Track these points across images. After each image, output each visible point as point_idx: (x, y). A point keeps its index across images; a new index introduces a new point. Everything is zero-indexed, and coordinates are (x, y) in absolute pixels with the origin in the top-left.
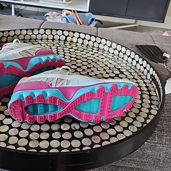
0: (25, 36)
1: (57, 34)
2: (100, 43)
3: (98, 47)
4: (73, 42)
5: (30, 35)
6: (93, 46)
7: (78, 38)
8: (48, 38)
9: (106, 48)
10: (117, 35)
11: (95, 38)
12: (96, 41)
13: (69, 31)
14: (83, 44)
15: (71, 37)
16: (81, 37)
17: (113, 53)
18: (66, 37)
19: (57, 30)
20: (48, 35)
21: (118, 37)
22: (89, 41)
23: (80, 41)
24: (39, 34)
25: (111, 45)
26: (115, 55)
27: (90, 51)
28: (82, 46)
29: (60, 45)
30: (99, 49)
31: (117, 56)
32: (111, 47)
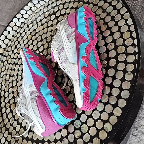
3: (18, 27)
6: (15, 32)
7: (4, 43)
9: (22, 20)
10: (6, 7)
11: (9, 27)
12: (12, 27)
14: (10, 40)
16: (4, 39)
17: (29, 15)
21: (9, 7)
22: (9, 34)
23: (6, 41)
25: (21, 14)
26: (32, 15)
27: (21, 36)
28: (13, 41)
29: (6, 60)
30: (20, 27)
31: (33, 13)
32: (23, 15)
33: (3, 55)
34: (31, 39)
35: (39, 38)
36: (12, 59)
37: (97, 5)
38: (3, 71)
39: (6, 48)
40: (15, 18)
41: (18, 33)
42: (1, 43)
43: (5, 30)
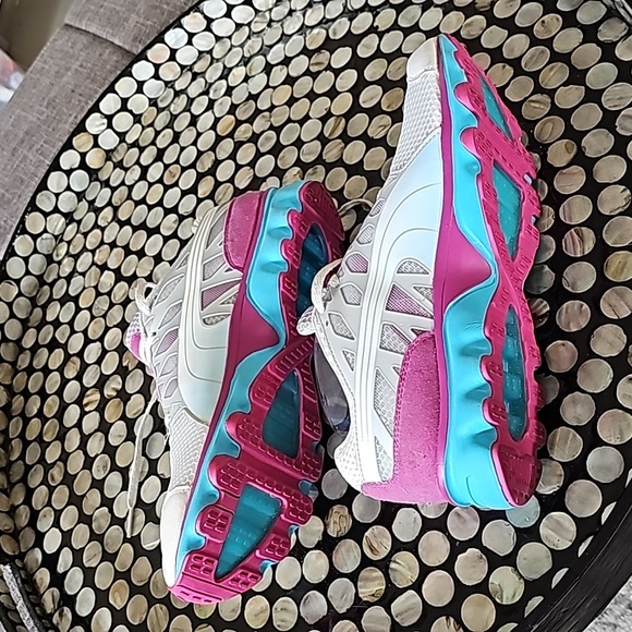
0: (12, 315)
1: (57, 195)
2: (173, 52)
3: (183, 67)
4: (112, 151)
5: (20, 294)
6: (166, 86)
7: (110, 126)
8: (56, 234)
9: (203, 42)
11: (143, 62)
12: (157, 67)
13: (68, 146)
14: (137, 119)
15: (93, 147)
16: (113, 112)
18: (83, 166)
19: (43, 186)
20: (45, 231)
22: (140, 90)
23: (123, 121)
24: (26, 260)
25: (206, 17)
26: (249, 24)
27: (187, 109)
28: (151, 125)
29: (109, 203)
30: (190, 70)
31: (257, 19)
32: (213, 20)
33: (97, 179)
34: (231, 135)
35: (268, 139)
36: (137, 203)
37: (548, 43)
38: (88, 247)
39: (116, 148)
40: (178, 30)
41: (177, 94)
42: (97, 126)
43: (127, 72)
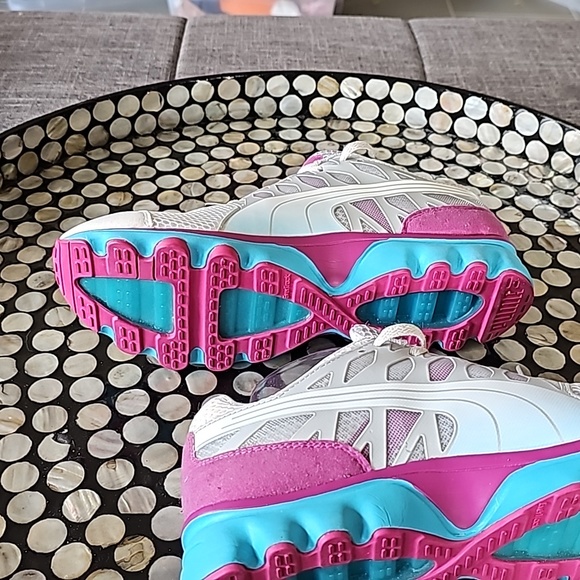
0: (133, 120)
1: (266, 94)
2: (461, 114)
3: (452, 131)
4: (336, 118)
5: (156, 115)
6: (425, 128)
7: (357, 101)
8: (231, 115)
9: (488, 134)
10: (502, 47)
11: (435, 93)
12: (438, 108)
13: (317, 76)
14: (379, 121)
15: (328, 98)
16: (371, 96)
17: (524, 153)
18: (306, 100)
19: (266, 76)
20: (227, 103)
21: (507, 59)
22: (406, 107)
23: (368, 110)
24: (191, 101)
25: (513, 121)
26: (531, 163)
27: (420, 157)
28: (383, 136)
29: (289, 142)
30: (454, 139)
31: (541, 167)
32: (514, 129)
33: (302, 121)
38: (238, 148)
39: (340, 119)
40: (485, 104)
41: (425, 141)
42: (350, 89)
43: (416, 85)
